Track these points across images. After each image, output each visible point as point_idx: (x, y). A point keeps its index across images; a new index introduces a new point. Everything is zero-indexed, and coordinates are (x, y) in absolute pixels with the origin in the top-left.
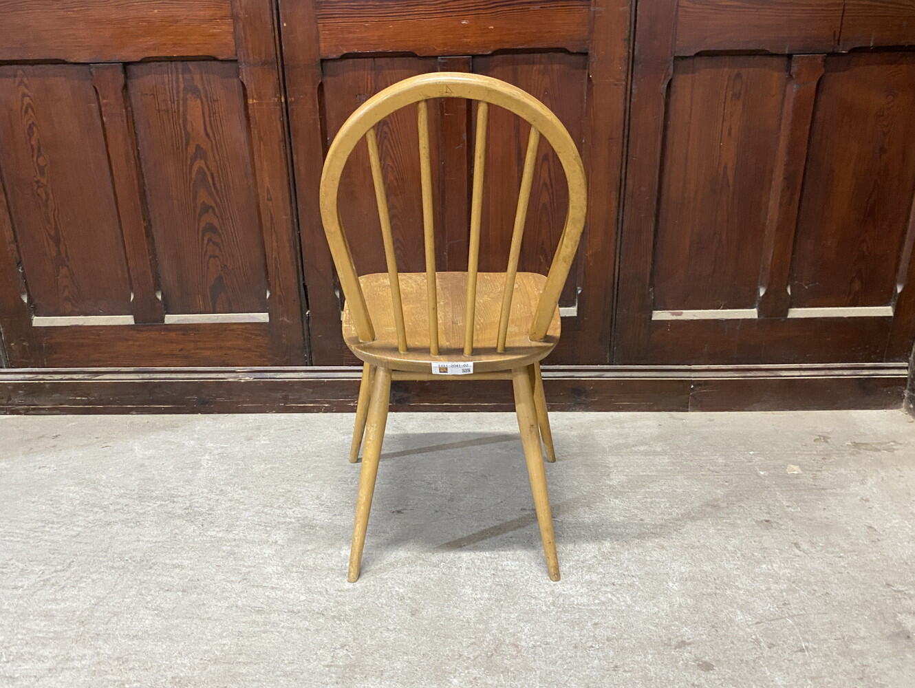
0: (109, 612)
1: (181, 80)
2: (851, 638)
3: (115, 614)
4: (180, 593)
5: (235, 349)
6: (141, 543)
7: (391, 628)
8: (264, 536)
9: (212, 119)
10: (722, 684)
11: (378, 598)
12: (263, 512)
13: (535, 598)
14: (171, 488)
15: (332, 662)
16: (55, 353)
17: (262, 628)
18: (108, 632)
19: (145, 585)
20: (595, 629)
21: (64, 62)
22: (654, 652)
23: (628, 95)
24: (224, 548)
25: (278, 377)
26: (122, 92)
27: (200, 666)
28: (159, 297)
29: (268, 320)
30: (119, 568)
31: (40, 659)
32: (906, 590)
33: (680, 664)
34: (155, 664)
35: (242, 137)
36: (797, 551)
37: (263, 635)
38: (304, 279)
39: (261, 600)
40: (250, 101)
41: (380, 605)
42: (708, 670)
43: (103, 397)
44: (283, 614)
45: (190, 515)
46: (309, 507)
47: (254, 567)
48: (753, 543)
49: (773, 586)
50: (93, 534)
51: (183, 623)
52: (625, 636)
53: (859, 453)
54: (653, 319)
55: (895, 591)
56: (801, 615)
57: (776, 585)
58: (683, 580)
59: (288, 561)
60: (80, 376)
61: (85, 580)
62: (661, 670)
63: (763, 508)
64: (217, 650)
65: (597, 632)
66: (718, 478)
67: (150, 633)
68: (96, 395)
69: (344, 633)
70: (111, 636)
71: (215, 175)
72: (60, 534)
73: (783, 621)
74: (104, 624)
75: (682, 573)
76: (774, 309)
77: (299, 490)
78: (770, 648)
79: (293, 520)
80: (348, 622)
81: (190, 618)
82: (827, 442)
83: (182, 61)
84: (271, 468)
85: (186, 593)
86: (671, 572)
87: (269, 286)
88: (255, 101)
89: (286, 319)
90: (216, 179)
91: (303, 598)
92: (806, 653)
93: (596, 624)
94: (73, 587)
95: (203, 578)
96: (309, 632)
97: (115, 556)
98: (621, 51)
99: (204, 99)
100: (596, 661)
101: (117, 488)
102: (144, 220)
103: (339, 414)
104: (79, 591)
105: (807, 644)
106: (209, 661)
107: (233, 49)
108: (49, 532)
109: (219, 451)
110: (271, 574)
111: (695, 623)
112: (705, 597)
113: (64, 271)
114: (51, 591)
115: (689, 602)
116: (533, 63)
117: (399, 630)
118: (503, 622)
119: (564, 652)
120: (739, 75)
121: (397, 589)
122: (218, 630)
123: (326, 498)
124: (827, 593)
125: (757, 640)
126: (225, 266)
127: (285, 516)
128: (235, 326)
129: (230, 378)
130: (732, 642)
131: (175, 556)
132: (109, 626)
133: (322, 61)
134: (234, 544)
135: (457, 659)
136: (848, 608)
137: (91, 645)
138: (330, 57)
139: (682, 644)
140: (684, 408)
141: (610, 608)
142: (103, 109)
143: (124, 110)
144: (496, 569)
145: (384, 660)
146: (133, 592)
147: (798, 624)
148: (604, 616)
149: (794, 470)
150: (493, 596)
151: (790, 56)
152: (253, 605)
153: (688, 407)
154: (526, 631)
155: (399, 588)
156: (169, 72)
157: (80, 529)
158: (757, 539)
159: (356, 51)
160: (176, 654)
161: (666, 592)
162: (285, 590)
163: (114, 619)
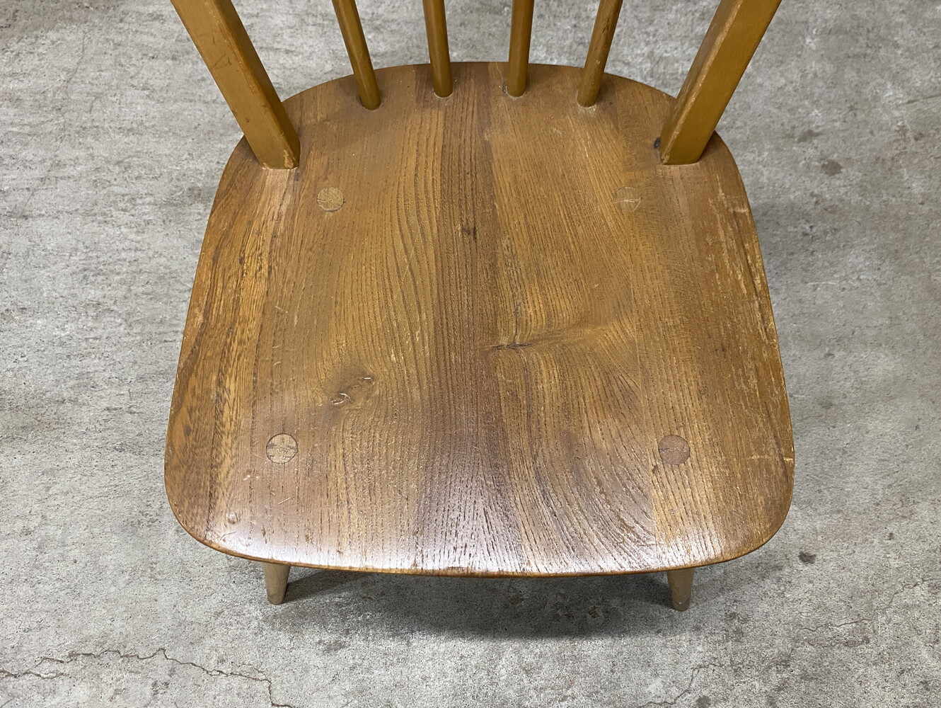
3: (98, 96)
4: (169, 62)
10: (847, 193)
22: (772, 146)
31: (26, 165)
34: (165, 171)
42: (833, 174)
47: (257, 16)
62: (777, 172)
67: (147, 124)
70: (101, 130)
74: (87, 112)
75: (826, 21)
78: (916, 139)
86: (811, 19)
110: (281, 29)
111: (830, 102)
112: (850, 60)
125: (903, 127)
130: (872, 133)
132: (95, 115)
139: (809, 136)
144: (577, 17)
146: (108, 61)
160: (186, 156)
161: (799, 53)
162: (302, 54)
163: (97, 105)
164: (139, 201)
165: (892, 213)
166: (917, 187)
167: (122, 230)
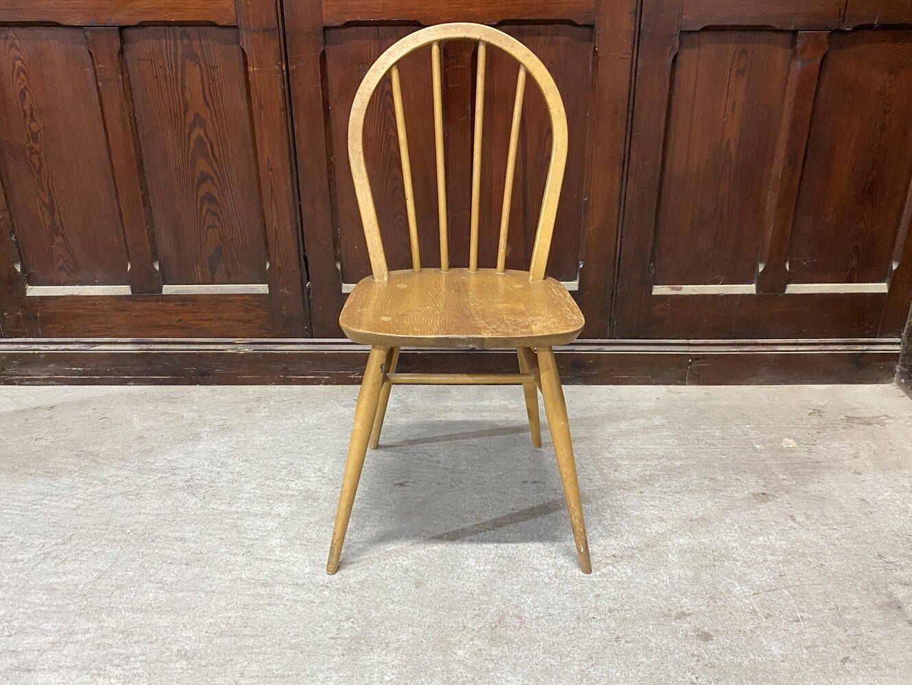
0: (112, 586)
1: (179, 46)
2: (845, 608)
3: (118, 588)
4: (184, 566)
5: (233, 320)
6: (142, 516)
7: (396, 599)
8: (267, 509)
9: (211, 86)
10: (721, 654)
11: (382, 571)
12: (265, 485)
13: (538, 570)
14: (171, 460)
15: (337, 634)
16: (50, 323)
17: (268, 601)
18: (111, 606)
19: (147, 558)
20: (597, 601)
21: (57, 25)
22: (655, 622)
23: (634, 69)
24: (227, 521)
25: (278, 348)
26: (118, 57)
27: (206, 639)
28: (157, 267)
29: (267, 292)
30: (120, 541)
31: (44, 633)
32: (897, 561)
33: (680, 635)
34: (161, 637)
35: (243, 105)
36: (792, 523)
37: (268, 608)
38: (304, 251)
39: (265, 573)
40: (250, 69)
41: (384, 577)
42: (707, 640)
43: (100, 368)
44: (288, 587)
45: (191, 487)
46: (311, 479)
47: (257, 539)
48: (750, 515)
49: (769, 558)
50: (93, 507)
51: (188, 597)
52: (626, 607)
53: (852, 427)
54: (653, 294)
55: (887, 562)
56: (797, 586)
57: (772, 557)
58: (682, 552)
59: (291, 534)
60: (76, 347)
61: (87, 553)
62: (662, 640)
63: (759, 481)
64: (222, 622)
65: (599, 604)
66: (715, 451)
67: (155, 606)
68: (92, 365)
69: (349, 606)
70: (115, 610)
71: (214, 143)
72: (59, 507)
73: (779, 591)
74: (107, 597)
75: (681, 546)
76: (772, 285)
77: (301, 462)
78: (766, 618)
79: (296, 493)
80: (353, 594)
81: (194, 591)
82: (821, 416)
83: (180, 26)
84: (273, 441)
85: (189, 566)
86: (670, 544)
87: (268, 258)
88: (255, 69)
89: (286, 291)
90: (215, 147)
91: (307, 570)
92: (802, 623)
93: (598, 596)
94: (75, 560)
95: (206, 551)
96: (314, 604)
97: (117, 529)
98: (627, 24)
99: (203, 65)
100: (599, 632)
101: (117, 460)
102: (141, 189)
103: (340, 386)
104: (80, 565)
105: (802, 614)
106: (215, 633)
107: (233, 13)
108: (48, 504)
109: (221, 423)
110: (274, 547)
111: (694, 594)
112: (703, 568)
113: (59, 239)
114: (52, 565)
115: (688, 574)
116: (539, 34)
117: (404, 602)
118: (507, 594)
119: (567, 623)
120: (744, 52)
121: (401, 561)
122: (223, 603)
123: (329, 470)
124: (822, 565)
125: (754, 610)
126: (224, 236)
127: (288, 489)
128: (234, 298)
129: (229, 349)
130: (731, 613)
131: (177, 528)
132: (113, 599)
133: (325, 28)
134: (236, 516)
135: (462, 630)
136: (841, 579)
137: (95, 618)
138: (333, 25)
139: (682, 615)
140: (681, 381)
141: (611, 580)
142: (98, 74)
143: (120, 76)
145: (390, 632)
146: (135, 565)
147: (793, 595)
148: (605, 588)
149: (790, 443)
150: (496, 568)
151: (795, 32)
152: (258, 577)
153: (685, 381)
154: (529, 602)
155: (404, 561)
156: (168, 38)
157: (80, 502)
158: (754, 512)
159: (360, 19)
160: (181, 627)
161: (665, 564)
162: (288, 562)
163: (117, 593)
164: (132, 659)
165: (761, 668)
166: (776, 650)
167: (111, 681)
